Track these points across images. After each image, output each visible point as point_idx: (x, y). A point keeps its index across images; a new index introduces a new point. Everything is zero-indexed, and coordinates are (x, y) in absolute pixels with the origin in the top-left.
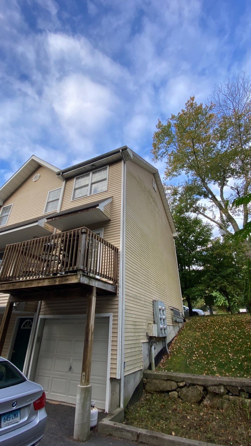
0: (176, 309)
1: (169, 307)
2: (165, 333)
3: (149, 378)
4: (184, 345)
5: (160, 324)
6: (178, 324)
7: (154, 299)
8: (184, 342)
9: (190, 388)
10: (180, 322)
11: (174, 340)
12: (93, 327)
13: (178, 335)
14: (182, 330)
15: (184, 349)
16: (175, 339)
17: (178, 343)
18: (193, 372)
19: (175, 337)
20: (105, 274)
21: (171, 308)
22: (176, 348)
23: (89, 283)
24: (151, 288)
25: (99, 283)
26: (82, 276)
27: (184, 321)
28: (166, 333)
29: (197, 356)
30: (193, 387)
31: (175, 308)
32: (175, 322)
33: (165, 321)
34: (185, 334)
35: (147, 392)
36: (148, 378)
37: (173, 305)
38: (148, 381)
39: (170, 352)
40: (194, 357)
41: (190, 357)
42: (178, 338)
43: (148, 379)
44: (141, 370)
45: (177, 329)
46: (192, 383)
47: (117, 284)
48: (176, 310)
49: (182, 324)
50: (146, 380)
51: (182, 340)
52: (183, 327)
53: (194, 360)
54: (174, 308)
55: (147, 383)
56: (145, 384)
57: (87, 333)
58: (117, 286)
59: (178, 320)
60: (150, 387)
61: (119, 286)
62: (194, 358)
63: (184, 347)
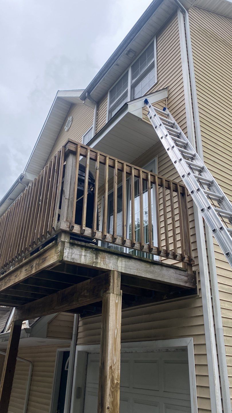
12: (117, 373)
20: (163, 243)
23: (97, 263)
25: (127, 263)
26: (67, 245)
47: (194, 269)
57: (102, 385)
58: (194, 272)
61: (199, 273)
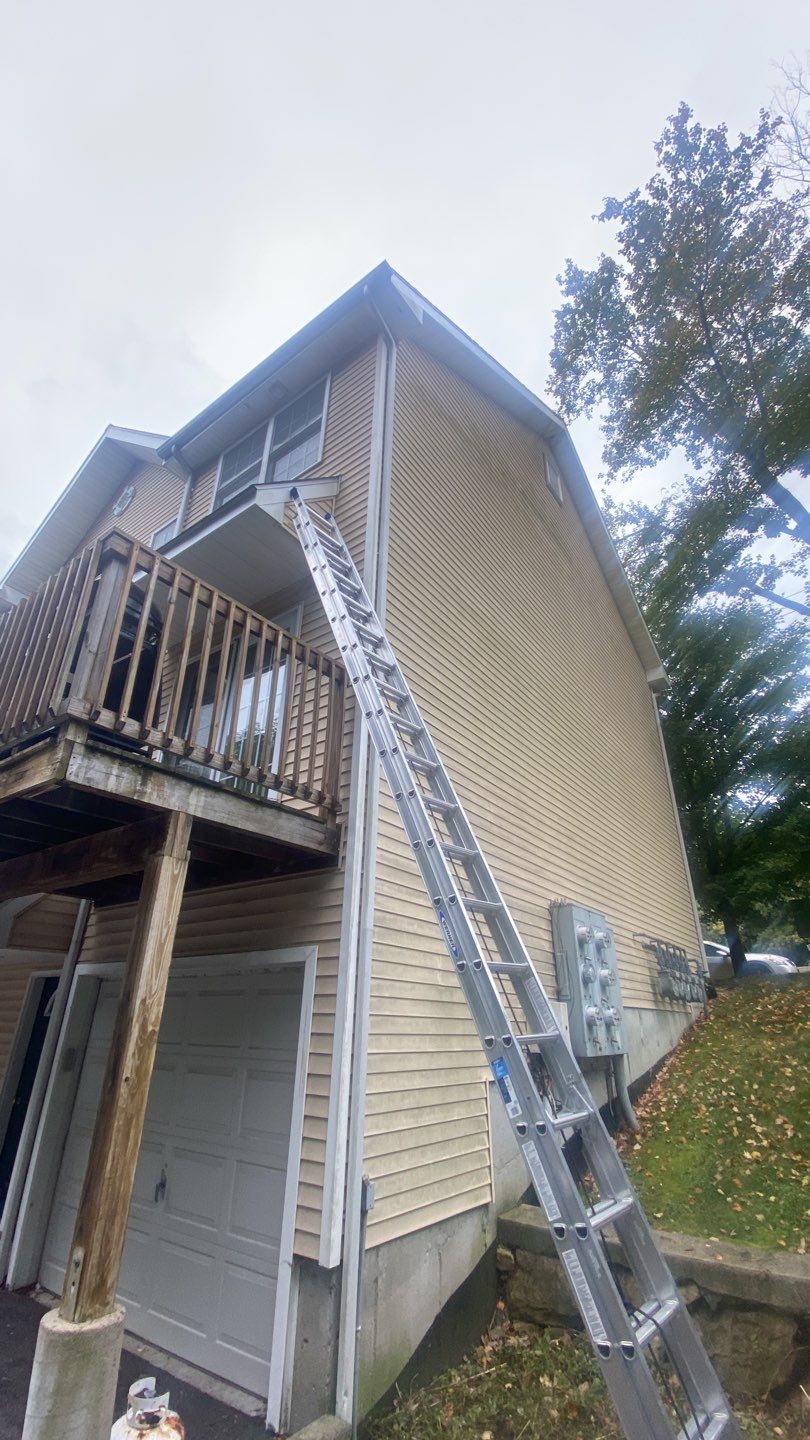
0: (667, 944)
1: (636, 938)
2: (612, 1041)
3: (524, 1249)
4: (704, 1089)
5: (583, 1001)
6: (684, 1005)
7: (553, 897)
8: (704, 1078)
9: (726, 1322)
10: (688, 997)
11: (665, 1069)
13: (684, 1049)
14: (702, 1028)
15: (704, 1108)
16: (668, 1063)
17: (680, 1081)
18: (743, 1231)
19: (670, 1054)
20: (290, 771)
21: (647, 941)
22: (670, 1103)
23: (143, 793)
24: (540, 853)
25: (209, 800)
26: (78, 751)
27: (712, 994)
28: (618, 1038)
29: (765, 1143)
30: (740, 1315)
31: (664, 940)
32: (665, 996)
33: (611, 990)
34: (713, 1046)
35: (513, 1314)
36: (518, 1247)
37: (651, 929)
38: (519, 1259)
39: (642, 1119)
40: (750, 1148)
41: (733, 1147)
42: (681, 1061)
43: (518, 1251)
44: (486, 1206)
45: (677, 1027)
46: (737, 1299)
47: (338, 820)
48: (671, 950)
49: (702, 1005)
50: (509, 1253)
51: (699, 1069)
52: (707, 1017)
53: (751, 1162)
54: (660, 942)
55: (514, 1272)
56: (506, 1273)
57: (119, 1037)
58: (339, 827)
59: (678, 989)
60: (526, 1292)
61: (346, 828)
62: (747, 1155)
63: (703, 1100)
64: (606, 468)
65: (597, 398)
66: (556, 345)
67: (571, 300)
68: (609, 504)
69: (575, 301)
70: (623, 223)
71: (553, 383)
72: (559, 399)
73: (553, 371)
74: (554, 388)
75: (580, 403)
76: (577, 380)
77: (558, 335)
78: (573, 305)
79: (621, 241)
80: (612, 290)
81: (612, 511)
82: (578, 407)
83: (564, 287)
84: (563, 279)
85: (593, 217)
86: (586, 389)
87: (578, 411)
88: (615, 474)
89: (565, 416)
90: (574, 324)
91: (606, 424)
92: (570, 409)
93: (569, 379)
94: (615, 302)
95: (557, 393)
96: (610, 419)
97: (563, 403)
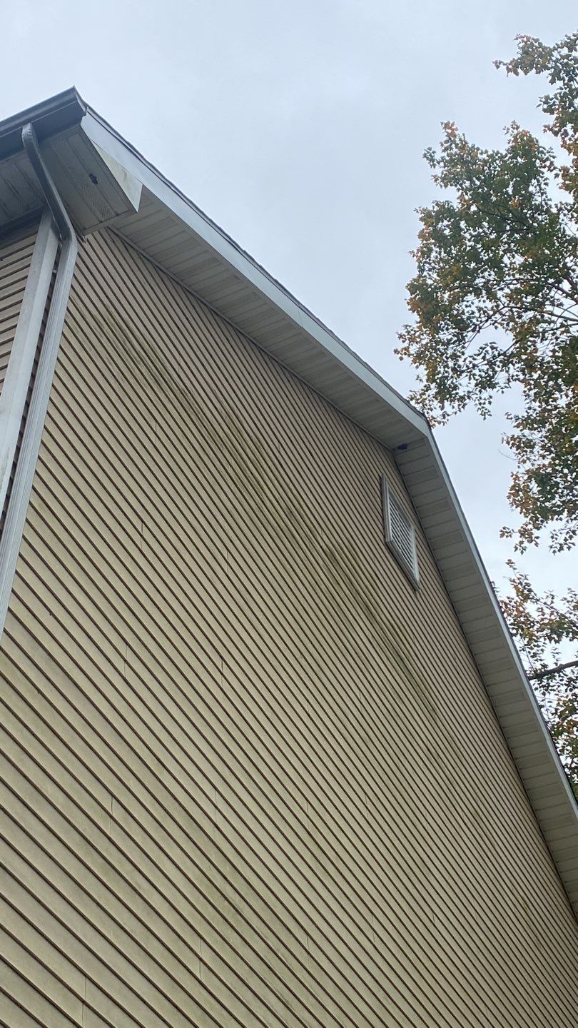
64: (518, 519)
65: (501, 377)
66: (421, 270)
67: (452, 196)
68: (525, 593)
69: (461, 197)
70: (552, 82)
71: (412, 340)
72: (423, 371)
73: (414, 319)
74: (414, 349)
75: (465, 385)
76: (461, 339)
77: (425, 252)
78: (456, 205)
79: (550, 110)
80: (531, 189)
81: (530, 608)
82: (461, 392)
83: (439, 170)
84: (438, 157)
85: (497, 65)
86: (479, 360)
87: (462, 399)
88: (536, 533)
89: (436, 404)
90: (457, 238)
91: (517, 432)
92: (445, 392)
93: (444, 336)
94: (538, 209)
95: (419, 358)
96: (527, 422)
97: (431, 378)
